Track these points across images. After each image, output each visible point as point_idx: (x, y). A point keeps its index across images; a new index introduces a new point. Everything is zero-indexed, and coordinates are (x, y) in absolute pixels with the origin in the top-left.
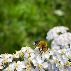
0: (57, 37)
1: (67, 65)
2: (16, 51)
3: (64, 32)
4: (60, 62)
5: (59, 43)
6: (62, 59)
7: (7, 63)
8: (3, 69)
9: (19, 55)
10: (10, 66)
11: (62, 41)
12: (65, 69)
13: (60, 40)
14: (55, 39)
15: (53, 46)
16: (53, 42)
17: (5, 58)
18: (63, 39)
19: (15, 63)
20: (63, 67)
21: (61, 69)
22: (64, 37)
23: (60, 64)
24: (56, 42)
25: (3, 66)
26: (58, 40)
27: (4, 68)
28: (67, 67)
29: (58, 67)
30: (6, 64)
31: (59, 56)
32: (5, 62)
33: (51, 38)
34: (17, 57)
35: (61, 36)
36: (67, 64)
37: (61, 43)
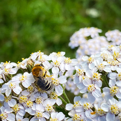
0: (84, 44)
1: (95, 77)
2: (23, 59)
3: (95, 36)
4: (85, 73)
5: (87, 51)
6: (88, 69)
7: (10, 75)
8: (3, 84)
9: (26, 64)
10: (13, 79)
11: (91, 49)
12: (92, 83)
13: (89, 48)
14: (82, 46)
15: (79, 56)
16: (79, 51)
17: (7, 68)
18: (93, 46)
19: (20, 75)
20: (90, 81)
21: (86, 83)
22: (94, 43)
23: (84, 77)
24: (83, 50)
25: (2, 79)
26: (86, 47)
27: (5, 82)
28: (95, 81)
29: (82, 81)
30: (7, 77)
31: (84, 66)
32: (6, 73)
33: (76, 45)
34: (24, 67)
35: (90, 41)
36: (95, 76)
37: (91, 51)
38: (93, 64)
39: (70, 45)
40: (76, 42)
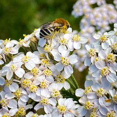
0: (90, 12)
1: (109, 59)
2: (24, 35)
3: (102, 4)
4: (97, 54)
5: (93, 21)
6: (101, 48)
7: (10, 55)
8: (3, 65)
10: (15, 59)
11: (98, 19)
12: (106, 66)
13: (95, 17)
14: (87, 15)
16: (83, 21)
17: (7, 46)
18: (100, 15)
19: (22, 55)
20: (103, 63)
21: (99, 65)
22: (101, 12)
23: (97, 58)
24: (88, 20)
25: (2, 59)
26: (92, 16)
27: (5, 64)
28: (109, 63)
29: (94, 62)
30: (8, 57)
32: (7, 53)
33: (80, 14)
35: (97, 9)
36: (109, 57)
37: (97, 21)
38: (107, 44)
39: (73, 13)
40: (81, 10)
